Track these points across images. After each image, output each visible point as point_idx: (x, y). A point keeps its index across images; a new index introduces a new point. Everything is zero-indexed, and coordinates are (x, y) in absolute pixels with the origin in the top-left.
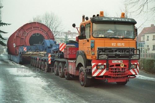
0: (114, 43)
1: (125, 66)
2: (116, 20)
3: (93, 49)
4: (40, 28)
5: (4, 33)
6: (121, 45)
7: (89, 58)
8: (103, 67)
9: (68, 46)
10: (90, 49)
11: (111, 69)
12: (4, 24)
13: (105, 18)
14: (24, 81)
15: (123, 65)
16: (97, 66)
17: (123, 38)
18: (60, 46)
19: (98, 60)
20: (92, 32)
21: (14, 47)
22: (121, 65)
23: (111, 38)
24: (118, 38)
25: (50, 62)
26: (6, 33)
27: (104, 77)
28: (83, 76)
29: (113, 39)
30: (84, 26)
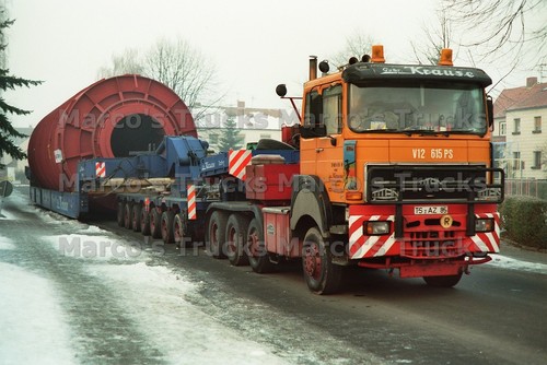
0: (421, 147)
1: (455, 223)
2: (426, 72)
3: (352, 168)
4: (147, 96)
5: (19, 112)
6: (442, 154)
7: (336, 197)
8: (384, 228)
9: (258, 159)
10: (341, 170)
11: (412, 235)
12: (20, 82)
13: (390, 66)
14: (119, 277)
15: (450, 223)
16: (366, 224)
17: (447, 134)
18: (231, 157)
19: (370, 204)
20: (348, 112)
21: (58, 160)
22: (442, 221)
23: (410, 133)
24: (431, 133)
25: (192, 214)
26: (25, 113)
27: (388, 261)
28: (318, 260)
29: (417, 136)
30: (320, 93)
